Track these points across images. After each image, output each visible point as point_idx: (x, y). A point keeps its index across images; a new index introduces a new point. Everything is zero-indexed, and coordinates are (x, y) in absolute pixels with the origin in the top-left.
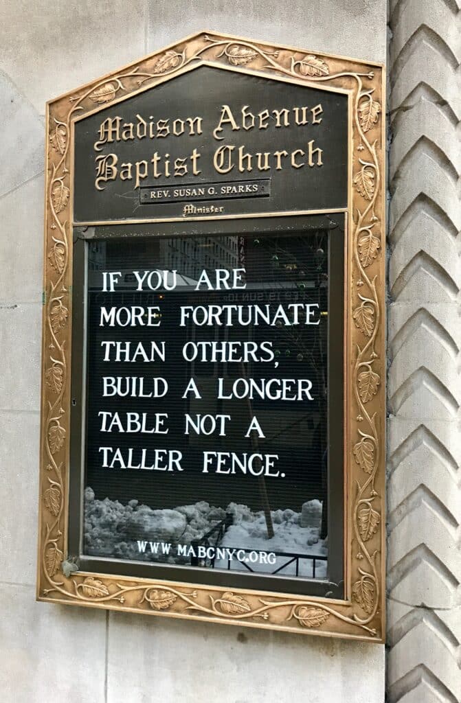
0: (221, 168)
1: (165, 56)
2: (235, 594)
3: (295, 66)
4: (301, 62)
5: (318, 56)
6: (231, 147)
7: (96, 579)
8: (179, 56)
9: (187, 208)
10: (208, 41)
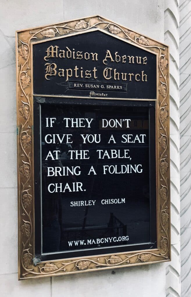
0: (106, 77)
1: (80, 22)
2: (116, 255)
3: (136, 39)
4: (139, 38)
5: (145, 37)
6: (111, 69)
7: (51, 263)
8: (87, 24)
9: (91, 93)
10: (100, 20)
